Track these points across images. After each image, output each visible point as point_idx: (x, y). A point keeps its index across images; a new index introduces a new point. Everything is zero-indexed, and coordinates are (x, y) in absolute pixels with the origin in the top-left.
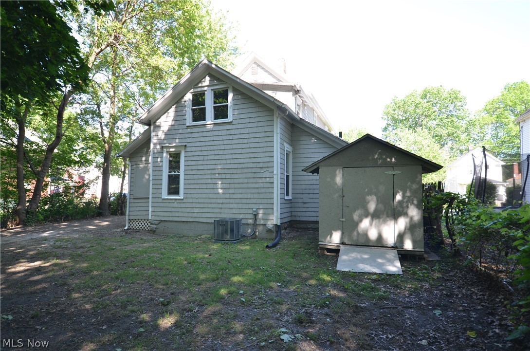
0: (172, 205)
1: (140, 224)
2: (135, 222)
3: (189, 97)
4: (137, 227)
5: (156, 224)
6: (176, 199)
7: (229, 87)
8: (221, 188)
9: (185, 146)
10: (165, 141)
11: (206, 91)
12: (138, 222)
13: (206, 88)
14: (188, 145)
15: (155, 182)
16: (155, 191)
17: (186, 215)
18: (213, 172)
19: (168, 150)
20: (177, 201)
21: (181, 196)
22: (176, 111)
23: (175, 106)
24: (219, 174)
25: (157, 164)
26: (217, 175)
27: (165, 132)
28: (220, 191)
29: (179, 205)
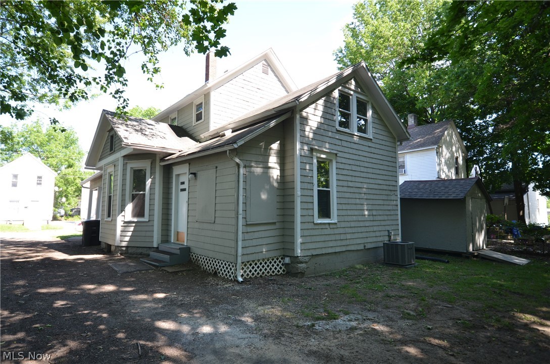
0: (326, 232)
1: (256, 267)
2: (248, 265)
3: (336, 94)
4: (250, 274)
5: (306, 262)
6: (329, 224)
7: (368, 102)
8: (367, 210)
9: (336, 154)
10: (314, 142)
11: (351, 95)
12: (253, 265)
13: (352, 93)
14: (340, 154)
15: (305, 199)
16: (305, 212)
17: (339, 243)
18: (360, 191)
19: (318, 155)
20: (331, 226)
21: (334, 219)
22: (325, 106)
23: (323, 99)
24: (364, 194)
25: (305, 173)
26: (363, 194)
27: (314, 130)
28: (366, 213)
29: (332, 232)
